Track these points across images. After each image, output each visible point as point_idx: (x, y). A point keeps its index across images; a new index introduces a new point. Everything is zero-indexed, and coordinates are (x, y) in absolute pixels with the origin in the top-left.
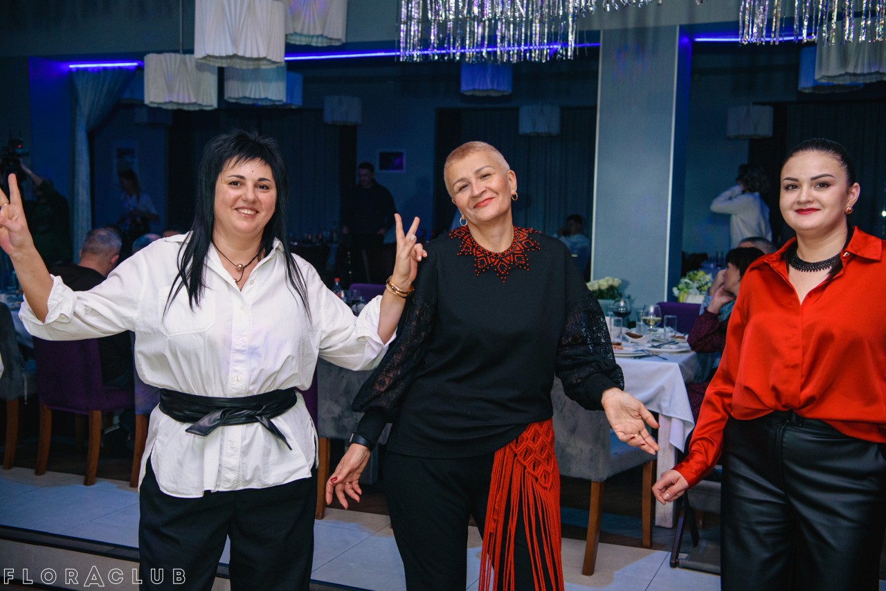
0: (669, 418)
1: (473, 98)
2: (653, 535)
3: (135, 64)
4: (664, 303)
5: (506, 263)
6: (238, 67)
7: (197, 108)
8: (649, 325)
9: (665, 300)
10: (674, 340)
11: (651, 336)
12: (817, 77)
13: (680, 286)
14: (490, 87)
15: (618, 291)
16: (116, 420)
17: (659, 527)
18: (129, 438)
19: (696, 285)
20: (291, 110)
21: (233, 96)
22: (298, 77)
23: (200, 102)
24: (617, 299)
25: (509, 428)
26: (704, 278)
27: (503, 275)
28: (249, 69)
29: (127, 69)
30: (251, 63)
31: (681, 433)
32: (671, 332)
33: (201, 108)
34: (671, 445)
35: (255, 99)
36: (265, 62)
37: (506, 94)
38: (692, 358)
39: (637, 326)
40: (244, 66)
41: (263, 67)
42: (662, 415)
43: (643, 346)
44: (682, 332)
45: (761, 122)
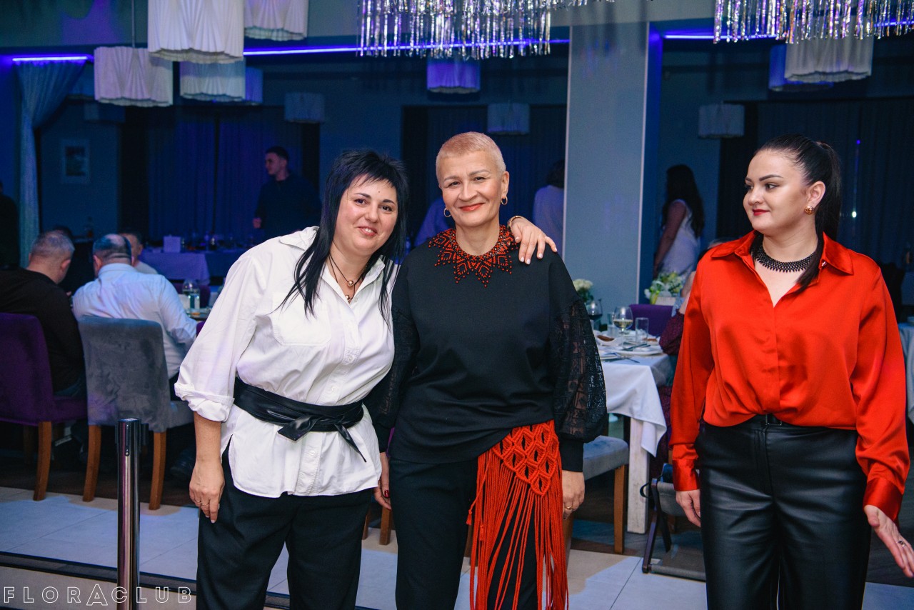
0: (641, 422)
1: (440, 96)
2: (625, 541)
3: (84, 58)
4: (635, 305)
5: (488, 266)
6: (194, 61)
7: (151, 105)
8: (621, 328)
9: (637, 302)
10: (646, 342)
11: (622, 339)
12: (787, 75)
13: (652, 288)
14: (457, 84)
15: (589, 293)
16: (68, 431)
17: (632, 533)
18: (82, 451)
19: (668, 287)
20: (251, 107)
21: (189, 92)
22: (258, 74)
23: (153, 98)
24: (588, 301)
25: (488, 433)
26: (677, 280)
27: (485, 279)
28: (205, 65)
29: (76, 63)
30: (208, 57)
31: (653, 437)
32: (643, 334)
33: (155, 104)
34: (643, 449)
35: (213, 96)
36: (223, 57)
37: (474, 91)
38: (663, 361)
39: (608, 329)
40: (201, 60)
41: (222, 62)
42: (634, 419)
43: (614, 349)
44: (653, 335)
45: (731, 121)
